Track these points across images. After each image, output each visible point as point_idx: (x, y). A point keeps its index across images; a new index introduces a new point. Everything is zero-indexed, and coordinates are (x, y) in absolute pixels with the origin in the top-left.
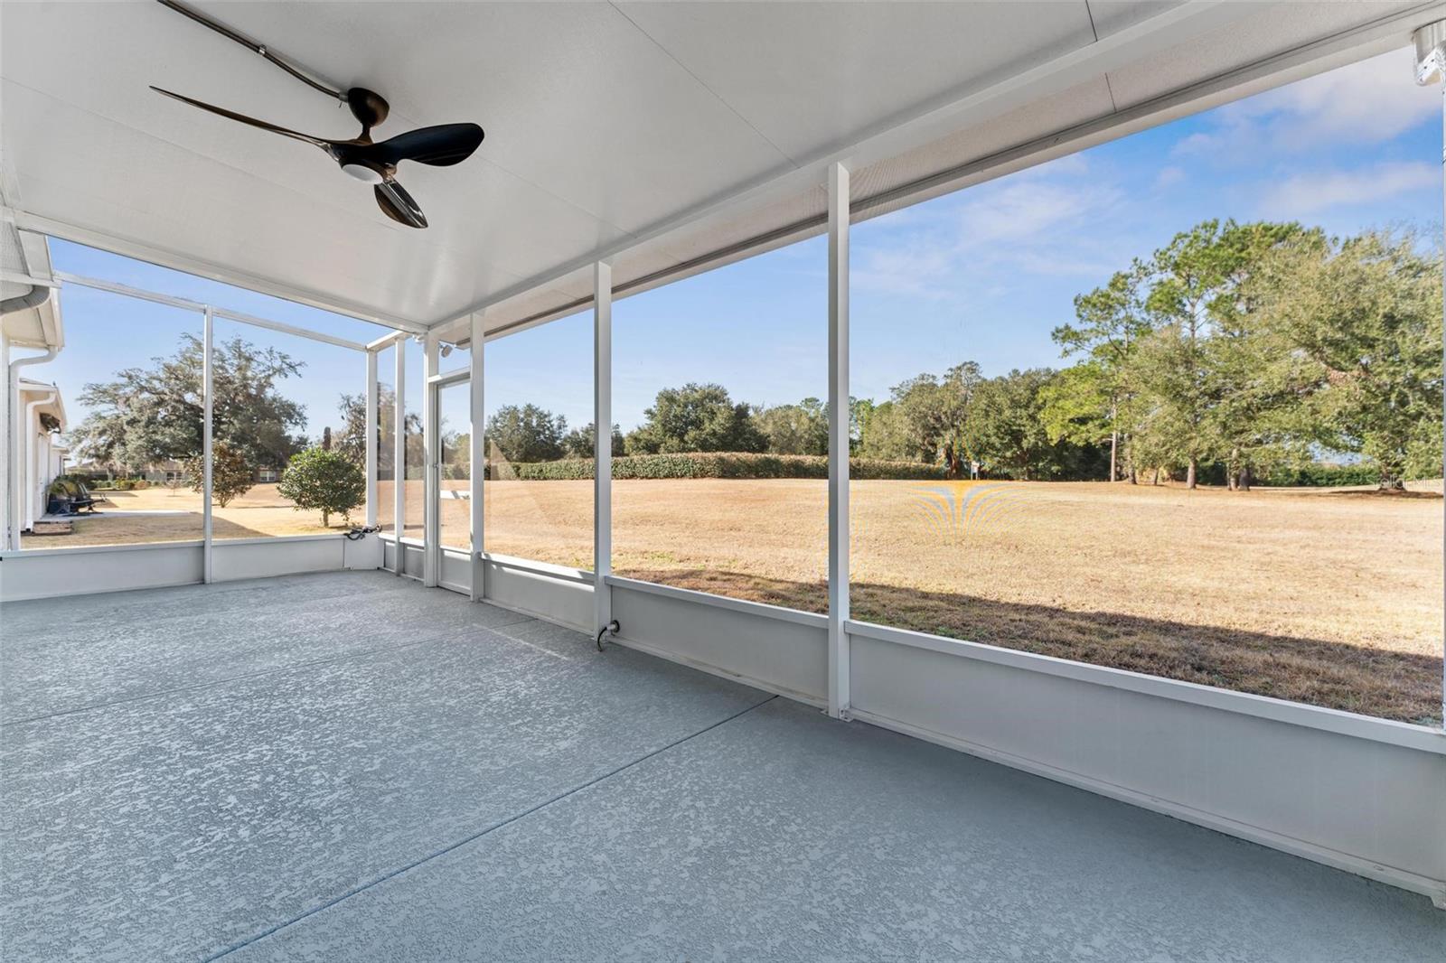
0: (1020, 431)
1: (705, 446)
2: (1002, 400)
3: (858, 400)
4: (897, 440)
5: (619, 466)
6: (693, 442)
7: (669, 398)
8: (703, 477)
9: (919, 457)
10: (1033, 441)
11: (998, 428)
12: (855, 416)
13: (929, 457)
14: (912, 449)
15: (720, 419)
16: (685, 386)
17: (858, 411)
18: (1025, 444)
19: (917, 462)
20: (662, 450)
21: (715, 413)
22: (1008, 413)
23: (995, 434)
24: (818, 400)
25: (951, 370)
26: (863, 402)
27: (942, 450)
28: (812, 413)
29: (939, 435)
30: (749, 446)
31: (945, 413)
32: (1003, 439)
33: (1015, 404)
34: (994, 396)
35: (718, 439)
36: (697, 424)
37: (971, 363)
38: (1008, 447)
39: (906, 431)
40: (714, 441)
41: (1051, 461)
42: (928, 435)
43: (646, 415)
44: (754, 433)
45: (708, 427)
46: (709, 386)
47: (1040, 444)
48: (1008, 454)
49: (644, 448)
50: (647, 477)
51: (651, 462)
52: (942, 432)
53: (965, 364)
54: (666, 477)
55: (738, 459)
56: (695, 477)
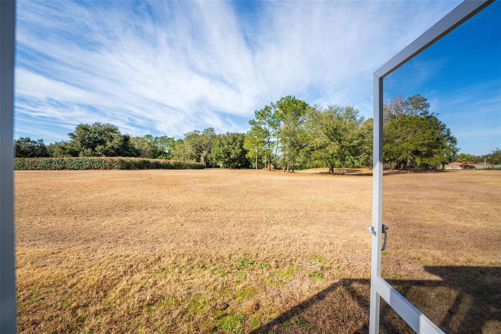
0: (230, 152)
1: (107, 154)
2: (224, 141)
3: (168, 137)
4: (187, 153)
5: (53, 163)
6: (100, 151)
7: (85, 128)
8: (111, 169)
9: (195, 160)
10: (234, 156)
11: (224, 151)
12: (167, 144)
13: (198, 160)
14: (192, 157)
15: (116, 141)
16: (94, 124)
17: (168, 142)
18: (231, 157)
19: (193, 162)
20: (81, 154)
21: (112, 138)
22: (226, 146)
23: (223, 153)
24: (152, 136)
25: (205, 130)
26: (170, 138)
27: (203, 158)
28: (149, 141)
29: (201, 152)
30: (131, 154)
31: (204, 145)
32: (225, 155)
33: (228, 143)
34: (222, 140)
35: (115, 150)
36: (102, 142)
37: (212, 128)
38: (226, 158)
39: (190, 150)
40: (112, 151)
41: (238, 162)
42: (198, 152)
43: (69, 136)
44: (133, 148)
45: (109, 144)
46: (108, 125)
47: (236, 157)
48: (226, 160)
49: (68, 153)
50: (74, 169)
51: (76, 161)
52: (202, 151)
53: (210, 128)
54: (87, 169)
55: (131, 160)
56: (106, 169)
